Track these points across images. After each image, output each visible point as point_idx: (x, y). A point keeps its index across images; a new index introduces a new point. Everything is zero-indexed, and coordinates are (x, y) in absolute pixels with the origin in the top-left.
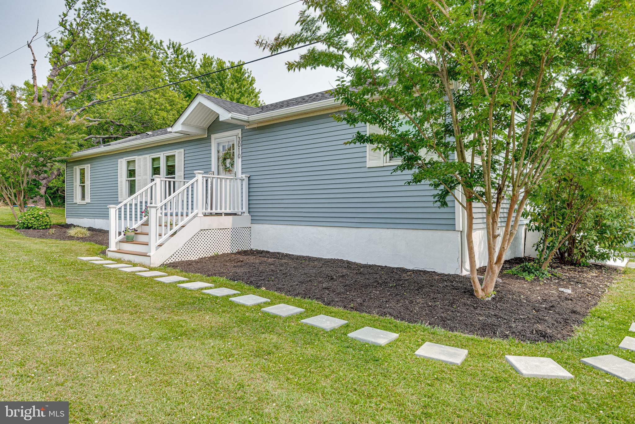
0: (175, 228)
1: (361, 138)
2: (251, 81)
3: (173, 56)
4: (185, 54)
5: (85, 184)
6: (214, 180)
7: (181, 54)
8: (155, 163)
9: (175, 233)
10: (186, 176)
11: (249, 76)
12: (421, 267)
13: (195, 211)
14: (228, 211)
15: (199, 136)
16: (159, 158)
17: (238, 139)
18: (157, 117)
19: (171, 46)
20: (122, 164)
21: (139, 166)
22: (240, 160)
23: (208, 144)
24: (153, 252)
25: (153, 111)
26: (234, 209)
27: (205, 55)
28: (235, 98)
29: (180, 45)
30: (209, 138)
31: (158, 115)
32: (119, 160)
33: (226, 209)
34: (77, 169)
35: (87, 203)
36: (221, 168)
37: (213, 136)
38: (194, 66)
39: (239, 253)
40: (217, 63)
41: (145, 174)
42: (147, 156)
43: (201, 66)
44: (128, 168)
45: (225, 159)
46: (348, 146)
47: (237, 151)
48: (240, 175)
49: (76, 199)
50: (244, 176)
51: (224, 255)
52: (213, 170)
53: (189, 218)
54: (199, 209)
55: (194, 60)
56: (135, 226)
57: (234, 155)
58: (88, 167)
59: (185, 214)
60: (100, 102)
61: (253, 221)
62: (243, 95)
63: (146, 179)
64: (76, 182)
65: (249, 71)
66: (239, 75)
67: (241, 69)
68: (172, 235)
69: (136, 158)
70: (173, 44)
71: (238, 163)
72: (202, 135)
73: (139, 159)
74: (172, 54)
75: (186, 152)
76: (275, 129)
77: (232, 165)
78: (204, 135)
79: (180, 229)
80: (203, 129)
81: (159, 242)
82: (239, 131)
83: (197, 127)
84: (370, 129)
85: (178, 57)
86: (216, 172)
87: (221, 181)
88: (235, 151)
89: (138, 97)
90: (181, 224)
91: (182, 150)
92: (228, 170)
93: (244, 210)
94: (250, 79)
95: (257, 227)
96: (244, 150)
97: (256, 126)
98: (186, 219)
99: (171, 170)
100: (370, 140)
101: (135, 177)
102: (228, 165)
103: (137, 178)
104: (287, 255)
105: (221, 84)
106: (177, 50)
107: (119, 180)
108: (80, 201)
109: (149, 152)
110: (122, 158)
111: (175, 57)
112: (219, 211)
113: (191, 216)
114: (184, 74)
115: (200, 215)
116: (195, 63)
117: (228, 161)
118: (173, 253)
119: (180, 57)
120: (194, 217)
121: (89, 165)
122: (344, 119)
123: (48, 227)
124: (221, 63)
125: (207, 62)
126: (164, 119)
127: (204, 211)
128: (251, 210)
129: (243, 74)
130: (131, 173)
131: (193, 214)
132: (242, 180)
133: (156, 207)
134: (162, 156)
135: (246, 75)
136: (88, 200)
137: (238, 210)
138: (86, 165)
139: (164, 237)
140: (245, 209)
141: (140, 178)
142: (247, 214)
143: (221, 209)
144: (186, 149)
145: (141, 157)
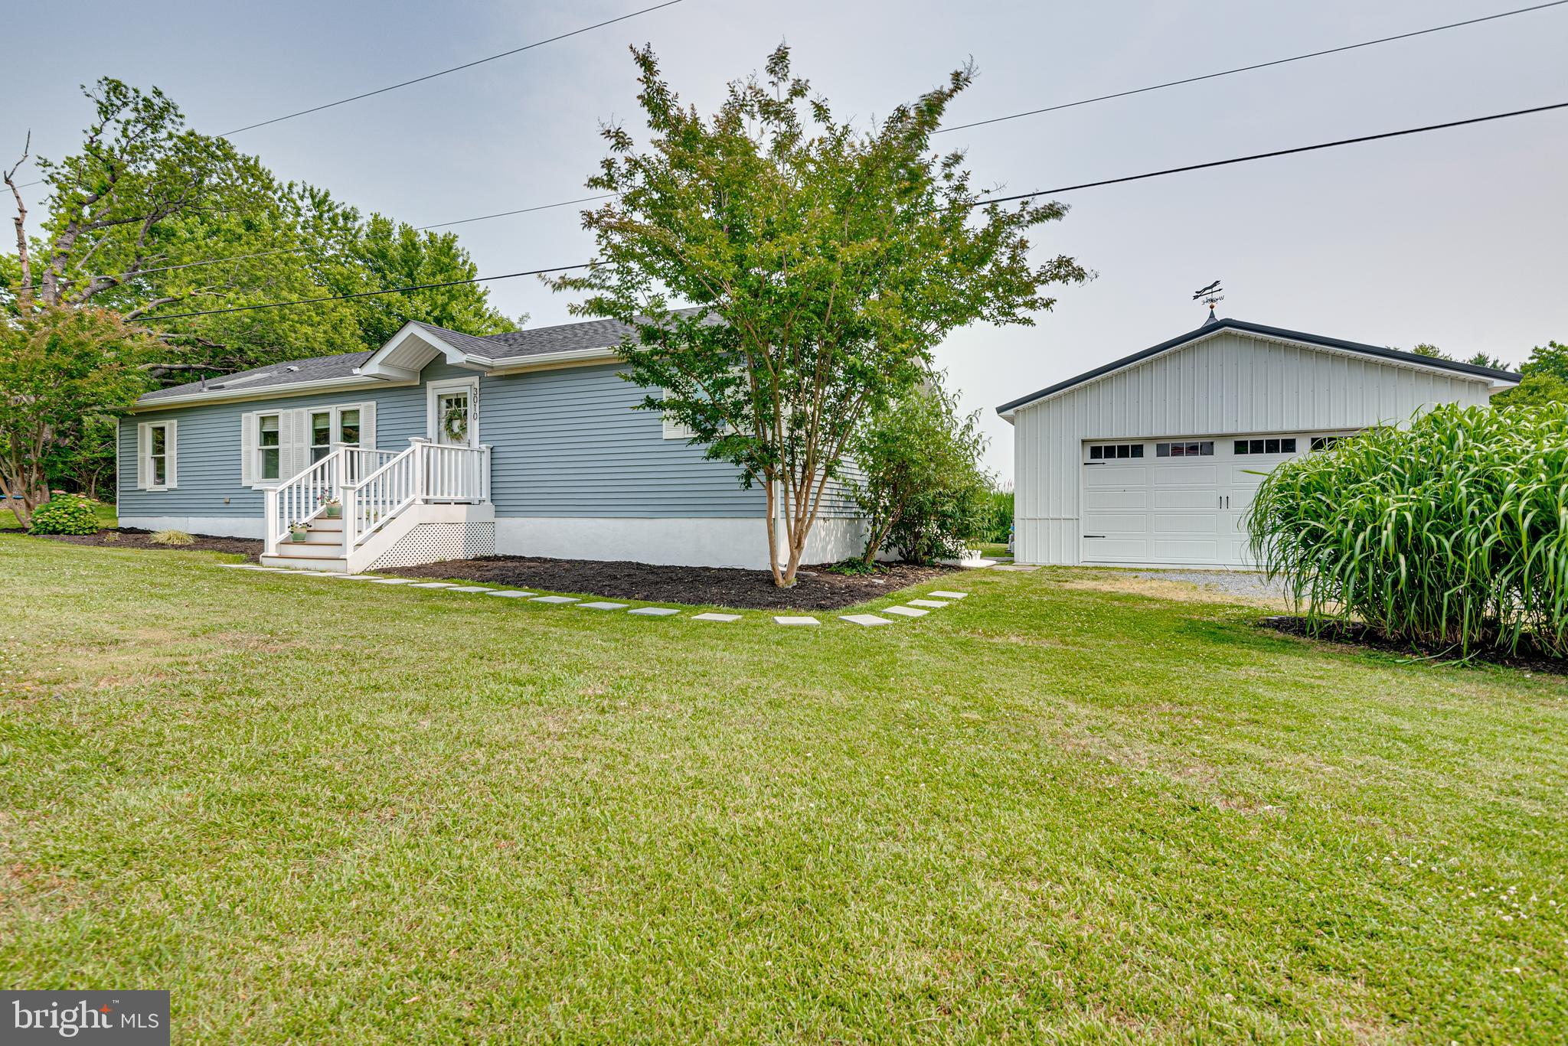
0: (381, 520)
1: (650, 403)
2: (470, 271)
3: (310, 214)
4: (339, 211)
5: (166, 455)
6: (432, 450)
7: (328, 211)
8: (317, 422)
9: (380, 528)
10: (379, 445)
11: (465, 262)
12: (728, 566)
13: (411, 497)
14: (460, 498)
15: (403, 381)
16: (327, 415)
17: (474, 392)
18: (293, 335)
19: (307, 194)
20: (250, 424)
21: (287, 427)
22: (477, 422)
23: (422, 396)
24: (349, 554)
25: (286, 325)
26: (469, 495)
27: (376, 216)
28: (439, 302)
29: (327, 195)
30: (422, 386)
31: (295, 332)
32: (244, 415)
33: (456, 495)
34: (146, 430)
35: (169, 490)
36: (444, 434)
37: (430, 385)
38: (355, 237)
39: (476, 559)
40: (401, 234)
41: (300, 439)
42: (304, 410)
43: (367, 236)
44: (261, 429)
45: (450, 421)
46: (635, 411)
47: (472, 408)
48: (476, 445)
49: (143, 480)
50: (483, 446)
51: (454, 561)
52: (429, 435)
53: (401, 506)
54: (418, 495)
55: (357, 225)
56: (304, 520)
57: (466, 414)
58: (171, 425)
59: (396, 502)
60: (175, 302)
61: (498, 513)
62: (452, 297)
63: (301, 449)
64: (143, 450)
65: (465, 253)
66: (447, 261)
67: (450, 248)
68: (377, 531)
69: (281, 412)
70: (312, 190)
71: (474, 427)
72: (410, 381)
73: (287, 416)
74: (310, 210)
75: (380, 406)
76: (533, 380)
77: (463, 428)
78: (416, 380)
79: (387, 523)
80: (413, 372)
81: (359, 539)
82: (475, 380)
83: (402, 369)
84: (666, 394)
85: (321, 217)
86: (436, 440)
87: (442, 453)
88: (468, 408)
89: (258, 296)
90: (390, 514)
91: (374, 403)
92: (456, 437)
93: (484, 497)
94: (467, 267)
95: (504, 522)
96: (484, 409)
97: (503, 373)
98: (398, 508)
99: (350, 435)
100: (661, 406)
101: (277, 443)
102: (456, 429)
103: (282, 446)
104: (551, 560)
105: (410, 275)
106: (320, 202)
107: (243, 448)
108: (152, 485)
109: (306, 403)
110: (251, 411)
111: (314, 217)
112: (446, 497)
113: (405, 502)
114: (332, 248)
115: (419, 502)
116: (360, 229)
117: (456, 424)
118: (379, 555)
119: (326, 215)
120: (409, 505)
121: (175, 422)
122: (633, 379)
123: (95, 531)
124: (408, 233)
125: (380, 229)
126: (307, 340)
127: (425, 496)
128: (495, 497)
129: (455, 257)
130: (270, 437)
131: (408, 500)
132: (481, 452)
133: (354, 489)
134: (334, 411)
135: (460, 260)
136: (172, 482)
137: (475, 497)
138: (168, 422)
139: (366, 532)
140: (486, 495)
141: (289, 446)
142: (488, 503)
143: (449, 494)
144: (380, 401)
145: (291, 411)
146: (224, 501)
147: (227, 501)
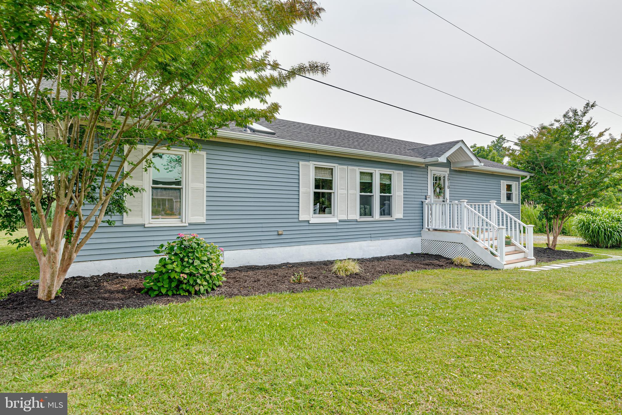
5: (184, 187)
17: (448, 175)
20: (308, 169)
21: (343, 178)
23: (426, 173)
30: (426, 168)
35: (193, 224)
41: (353, 188)
42: (355, 168)
47: (447, 183)
57: (444, 185)
63: (355, 195)
69: (337, 167)
71: (448, 192)
73: (342, 170)
77: (441, 192)
86: (432, 196)
91: (402, 172)
96: (450, 184)
102: (438, 192)
103: (337, 191)
107: (302, 190)
109: (356, 163)
110: (309, 161)
117: (438, 189)
121: (202, 153)
134: (377, 172)
141: (344, 191)
144: (405, 172)
145: (345, 167)
146: (276, 233)
147: (280, 233)
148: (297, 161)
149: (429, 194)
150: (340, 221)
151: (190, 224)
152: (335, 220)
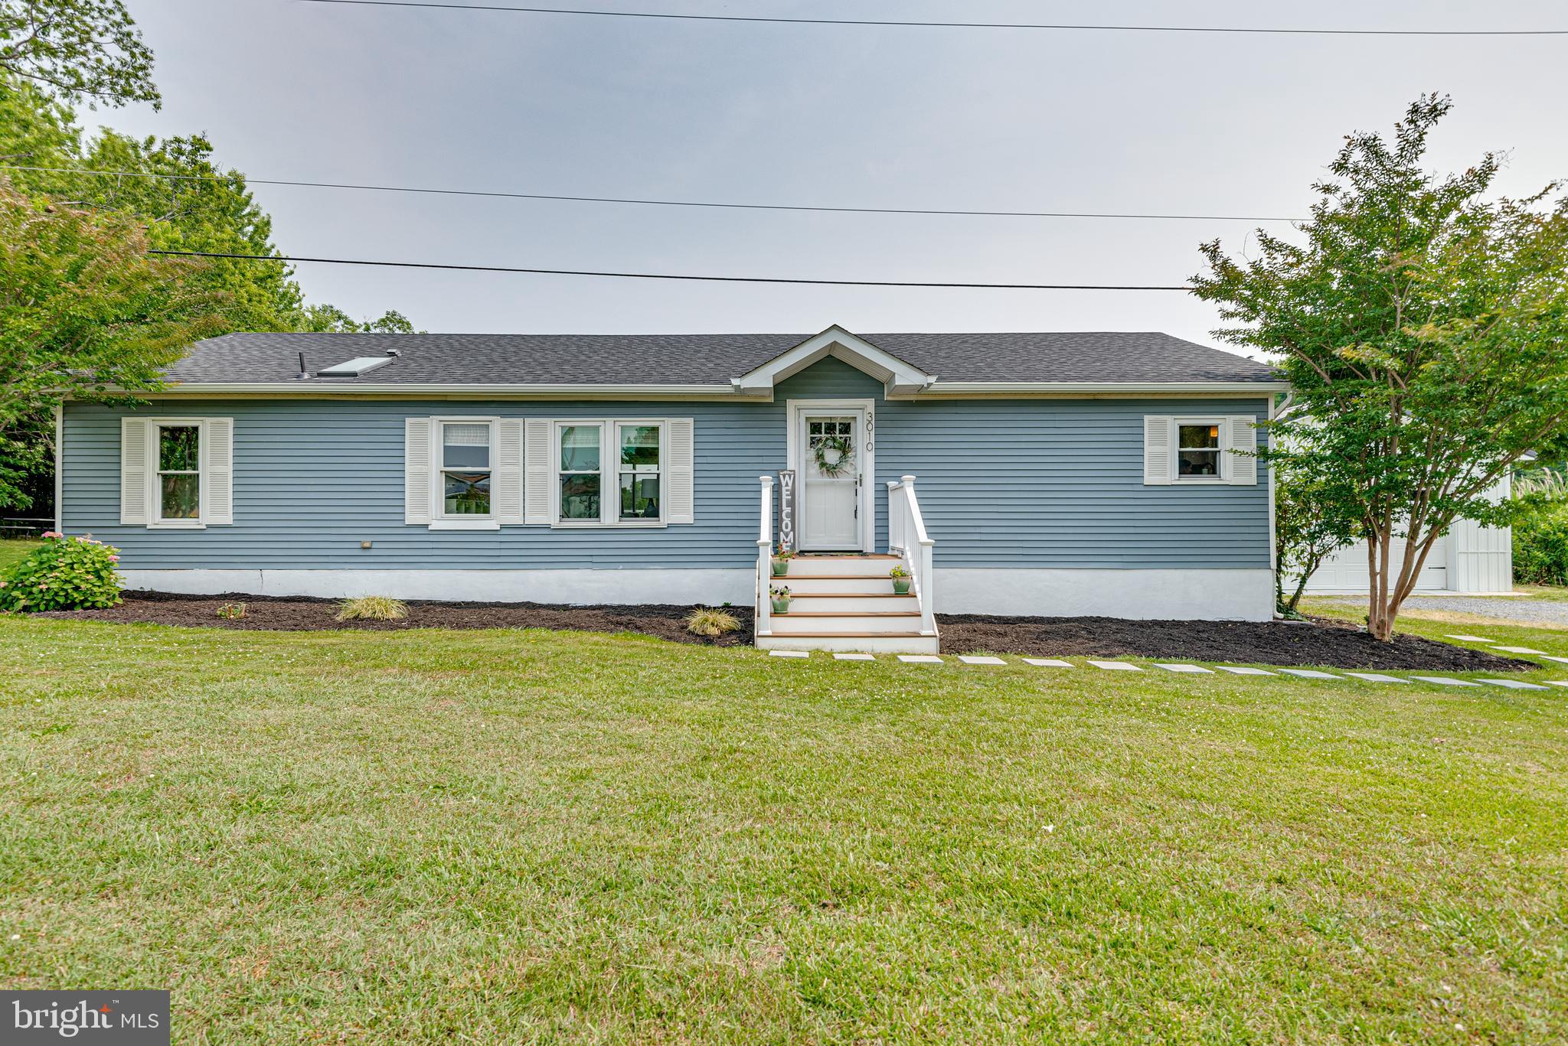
5: (202, 472)
8: (569, 438)
10: (698, 474)
16: (593, 430)
17: (868, 417)
21: (511, 442)
22: (872, 454)
23: (776, 417)
30: (779, 405)
32: (411, 420)
37: (792, 404)
41: (540, 461)
42: (547, 421)
47: (865, 437)
49: (136, 512)
52: (791, 467)
57: (848, 443)
58: (218, 425)
64: (138, 461)
69: (497, 424)
71: (867, 458)
73: (510, 426)
75: (700, 425)
82: (869, 402)
86: (801, 473)
88: (856, 436)
91: (689, 420)
92: (832, 470)
96: (881, 438)
101: (484, 464)
102: (833, 461)
103: (497, 469)
107: (410, 469)
108: (159, 519)
110: (428, 415)
121: (228, 420)
134: (610, 426)
138: (208, 419)
141: (514, 468)
144: (699, 418)
145: (519, 421)
146: (358, 545)
147: (367, 545)
148: (399, 417)
149: (791, 465)
150: (503, 527)
151: (209, 526)
152: (493, 525)
